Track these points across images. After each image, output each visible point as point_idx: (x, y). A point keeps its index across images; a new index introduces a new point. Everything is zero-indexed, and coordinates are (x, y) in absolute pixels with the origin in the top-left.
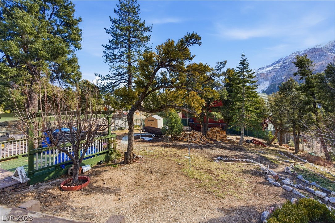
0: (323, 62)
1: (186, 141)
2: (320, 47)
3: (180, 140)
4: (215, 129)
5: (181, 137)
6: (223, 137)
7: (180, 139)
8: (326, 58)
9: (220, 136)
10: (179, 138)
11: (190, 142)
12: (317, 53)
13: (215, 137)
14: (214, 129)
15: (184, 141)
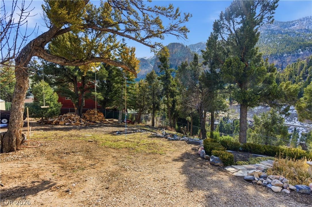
0: (147, 70)
1: (63, 124)
2: (146, 59)
3: (54, 124)
4: (93, 111)
5: (55, 121)
6: (102, 118)
7: (54, 122)
8: (149, 67)
9: (99, 117)
10: (52, 122)
11: (68, 125)
12: (144, 63)
13: (93, 119)
14: (91, 111)
15: (60, 125)
